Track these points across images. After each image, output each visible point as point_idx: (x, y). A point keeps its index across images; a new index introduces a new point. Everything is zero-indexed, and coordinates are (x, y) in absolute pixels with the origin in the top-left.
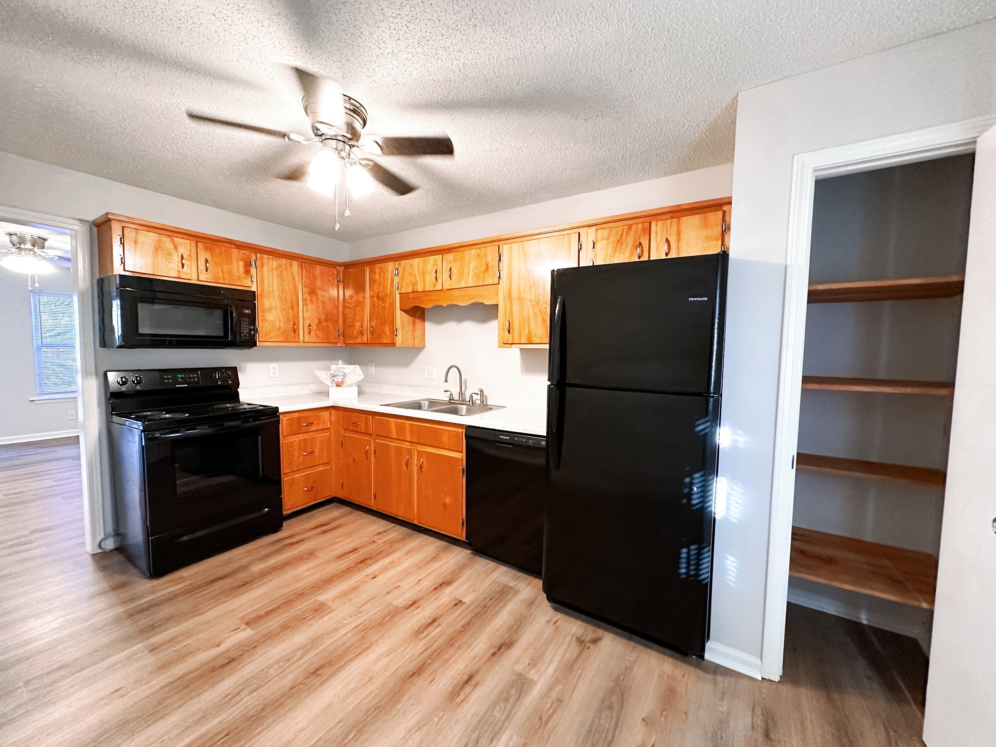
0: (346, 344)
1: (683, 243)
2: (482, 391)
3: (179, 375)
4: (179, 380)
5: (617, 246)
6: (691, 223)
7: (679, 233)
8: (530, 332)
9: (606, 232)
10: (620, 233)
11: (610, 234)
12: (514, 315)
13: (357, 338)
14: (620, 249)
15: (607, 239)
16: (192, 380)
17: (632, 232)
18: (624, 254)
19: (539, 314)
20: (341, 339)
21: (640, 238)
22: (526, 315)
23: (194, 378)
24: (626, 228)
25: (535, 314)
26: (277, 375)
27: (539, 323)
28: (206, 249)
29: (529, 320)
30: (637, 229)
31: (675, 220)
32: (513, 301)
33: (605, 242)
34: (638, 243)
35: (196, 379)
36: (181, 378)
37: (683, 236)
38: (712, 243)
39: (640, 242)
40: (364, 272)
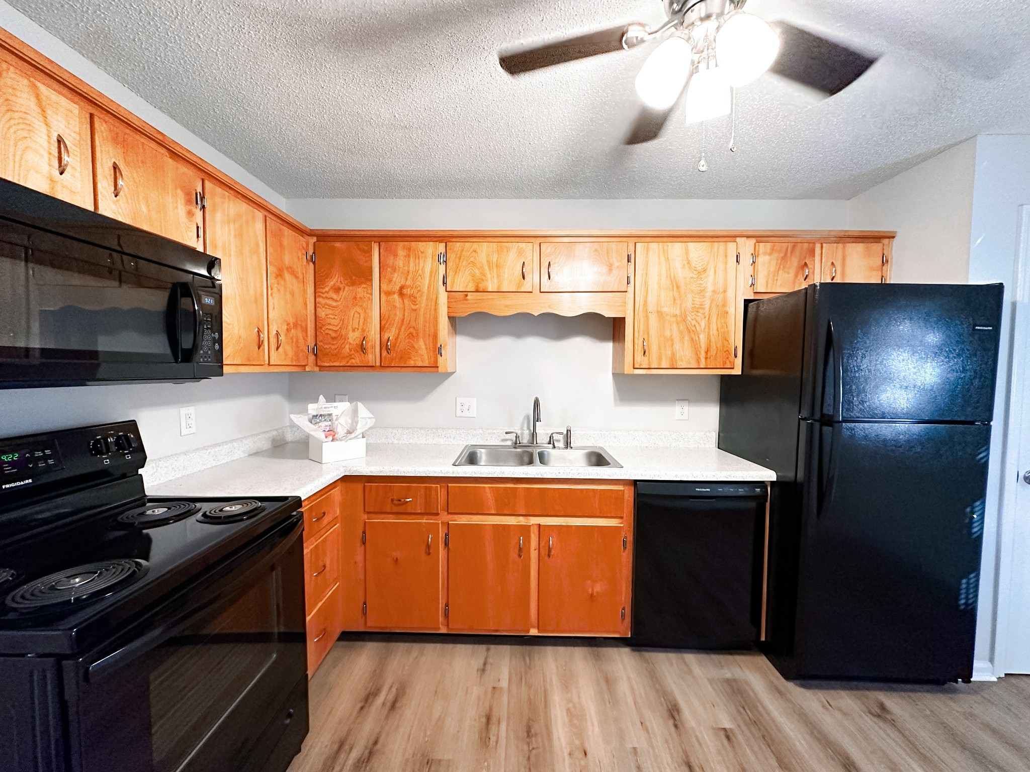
0: (320, 366)
1: (848, 270)
2: (568, 431)
3: (4, 458)
4: (8, 470)
5: (781, 263)
6: (855, 250)
7: (844, 259)
8: (673, 354)
9: (769, 245)
10: (784, 250)
11: (773, 249)
12: (650, 332)
13: (350, 357)
14: (784, 267)
15: (770, 254)
16: (41, 465)
17: (797, 253)
18: (788, 273)
19: (686, 332)
20: (312, 358)
21: (805, 258)
22: (668, 333)
23: (45, 458)
24: (790, 245)
25: (681, 332)
26: (193, 430)
27: (686, 344)
28: (115, 140)
29: (672, 340)
30: (802, 248)
31: (840, 245)
32: (650, 315)
33: (767, 258)
34: (804, 263)
35: (51, 462)
36: (12, 464)
37: (848, 262)
38: (874, 273)
39: (805, 263)
40: (369, 252)
